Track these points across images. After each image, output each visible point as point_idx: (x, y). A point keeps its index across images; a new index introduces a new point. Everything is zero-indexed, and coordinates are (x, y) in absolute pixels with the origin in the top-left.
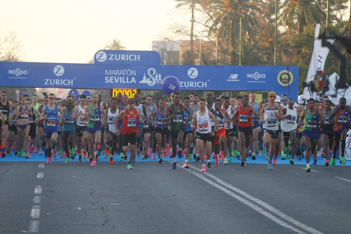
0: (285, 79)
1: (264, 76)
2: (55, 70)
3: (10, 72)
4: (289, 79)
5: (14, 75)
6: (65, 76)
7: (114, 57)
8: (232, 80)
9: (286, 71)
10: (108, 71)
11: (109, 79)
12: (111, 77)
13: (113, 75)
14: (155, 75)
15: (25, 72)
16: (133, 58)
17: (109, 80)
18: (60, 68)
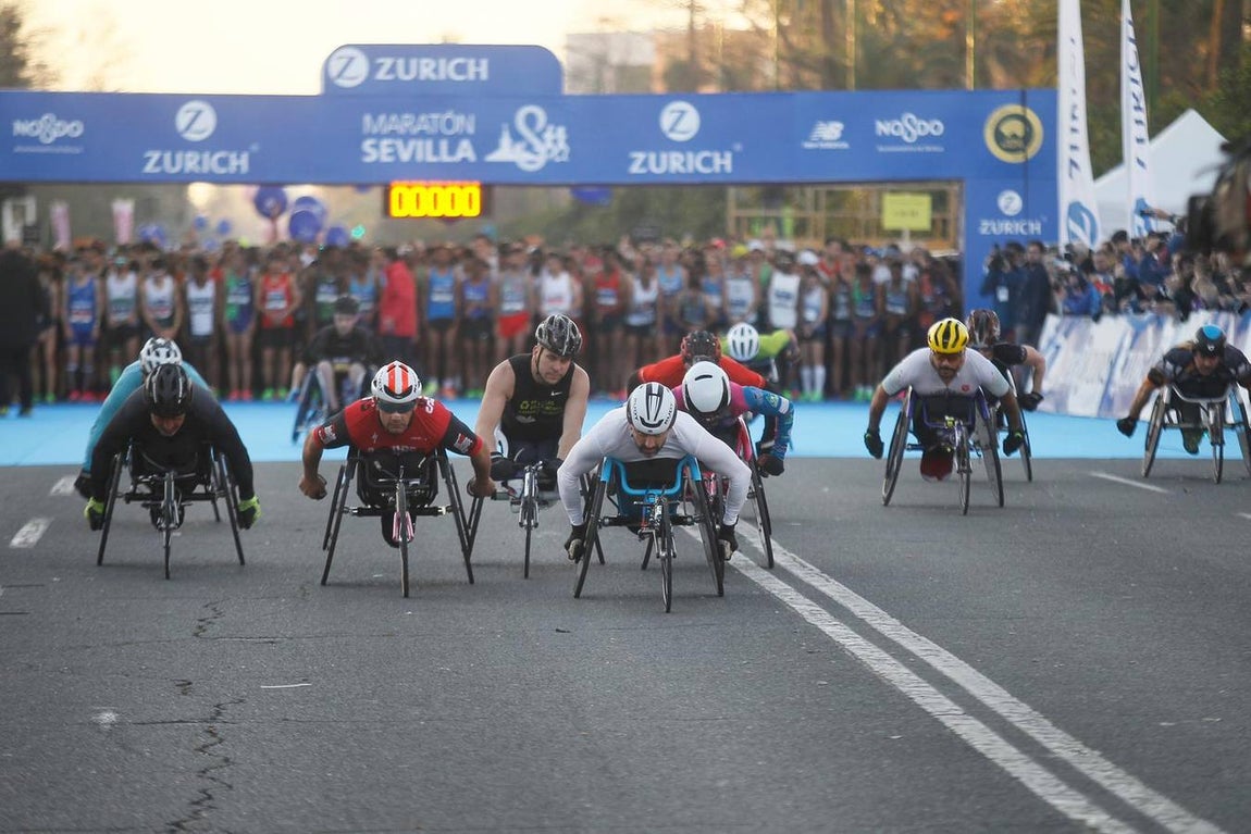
0: (1014, 136)
1: (935, 127)
2: (182, 120)
3: (21, 128)
4: (1027, 137)
5: (35, 141)
6: (221, 139)
7: (392, 70)
8: (822, 145)
9: (1016, 109)
10: (375, 118)
11: (376, 146)
12: (385, 142)
13: (393, 134)
14: (544, 130)
15: (74, 129)
16: (461, 69)
17: (375, 152)
18: (199, 113)
